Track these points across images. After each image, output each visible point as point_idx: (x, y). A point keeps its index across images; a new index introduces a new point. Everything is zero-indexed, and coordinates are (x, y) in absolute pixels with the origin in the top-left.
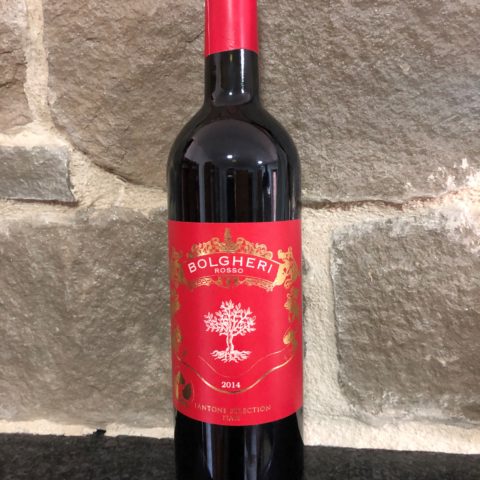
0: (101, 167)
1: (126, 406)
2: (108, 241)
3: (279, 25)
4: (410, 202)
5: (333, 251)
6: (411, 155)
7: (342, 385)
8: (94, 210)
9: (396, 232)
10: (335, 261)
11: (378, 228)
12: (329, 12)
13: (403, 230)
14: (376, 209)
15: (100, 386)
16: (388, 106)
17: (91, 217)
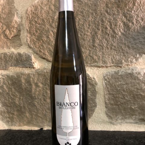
0: (41, 58)
5: (104, 79)
6: (124, 53)
11: (115, 73)
17: (39, 71)
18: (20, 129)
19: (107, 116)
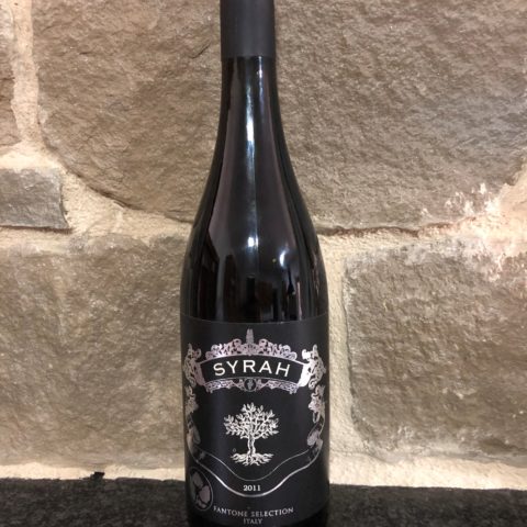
0: (96, 191)
1: (126, 447)
2: (105, 271)
3: (290, 41)
4: (426, 229)
5: (346, 280)
6: (428, 179)
7: (356, 420)
8: (89, 238)
9: (411, 259)
10: (348, 290)
11: (393, 256)
12: (342, 28)
13: (418, 257)
14: (390, 236)
15: (98, 426)
16: (404, 128)
17: (86, 245)
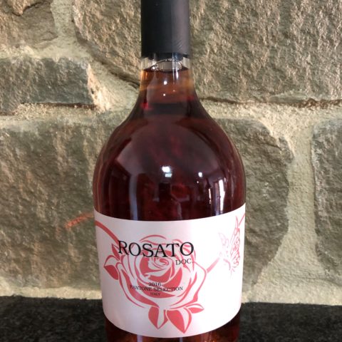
0: (116, 75)
10: (316, 151)
17: (108, 118)
18: (50, 296)
19: (321, 261)
